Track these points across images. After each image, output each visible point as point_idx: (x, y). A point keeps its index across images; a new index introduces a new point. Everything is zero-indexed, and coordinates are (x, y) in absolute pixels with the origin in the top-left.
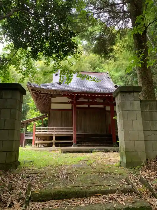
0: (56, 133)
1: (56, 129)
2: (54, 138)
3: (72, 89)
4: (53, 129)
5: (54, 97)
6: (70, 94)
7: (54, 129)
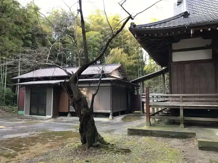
0: (184, 104)
1: (183, 97)
2: (182, 112)
3: (211, 19)
4: (178, 97)
5: (177, 41)
6: (209, 29)
7: (181, 97)
